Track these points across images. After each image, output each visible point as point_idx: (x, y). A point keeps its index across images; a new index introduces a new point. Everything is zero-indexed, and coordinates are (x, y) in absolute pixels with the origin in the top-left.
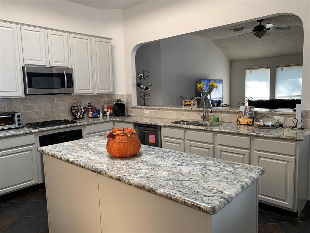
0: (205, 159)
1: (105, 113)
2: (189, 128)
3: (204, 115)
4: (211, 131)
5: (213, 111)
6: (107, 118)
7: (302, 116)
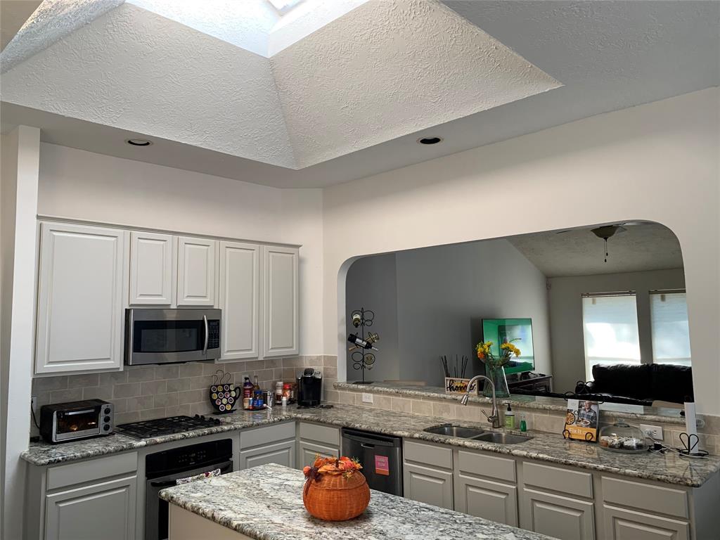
0: (498, 529)
1: (279, 398)
2: (464, 445)
3: (493, 414)
4: (510, 455)
5: (513, 406)
6: (281, 410)
7: (699, 427)
